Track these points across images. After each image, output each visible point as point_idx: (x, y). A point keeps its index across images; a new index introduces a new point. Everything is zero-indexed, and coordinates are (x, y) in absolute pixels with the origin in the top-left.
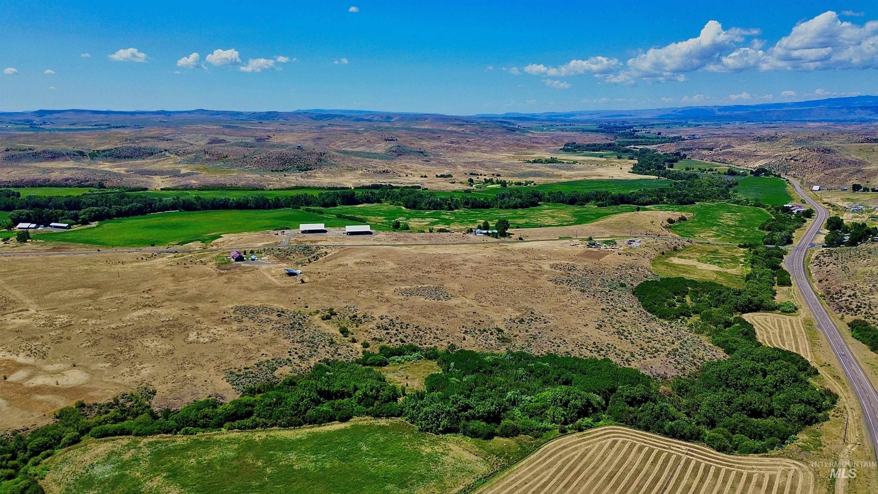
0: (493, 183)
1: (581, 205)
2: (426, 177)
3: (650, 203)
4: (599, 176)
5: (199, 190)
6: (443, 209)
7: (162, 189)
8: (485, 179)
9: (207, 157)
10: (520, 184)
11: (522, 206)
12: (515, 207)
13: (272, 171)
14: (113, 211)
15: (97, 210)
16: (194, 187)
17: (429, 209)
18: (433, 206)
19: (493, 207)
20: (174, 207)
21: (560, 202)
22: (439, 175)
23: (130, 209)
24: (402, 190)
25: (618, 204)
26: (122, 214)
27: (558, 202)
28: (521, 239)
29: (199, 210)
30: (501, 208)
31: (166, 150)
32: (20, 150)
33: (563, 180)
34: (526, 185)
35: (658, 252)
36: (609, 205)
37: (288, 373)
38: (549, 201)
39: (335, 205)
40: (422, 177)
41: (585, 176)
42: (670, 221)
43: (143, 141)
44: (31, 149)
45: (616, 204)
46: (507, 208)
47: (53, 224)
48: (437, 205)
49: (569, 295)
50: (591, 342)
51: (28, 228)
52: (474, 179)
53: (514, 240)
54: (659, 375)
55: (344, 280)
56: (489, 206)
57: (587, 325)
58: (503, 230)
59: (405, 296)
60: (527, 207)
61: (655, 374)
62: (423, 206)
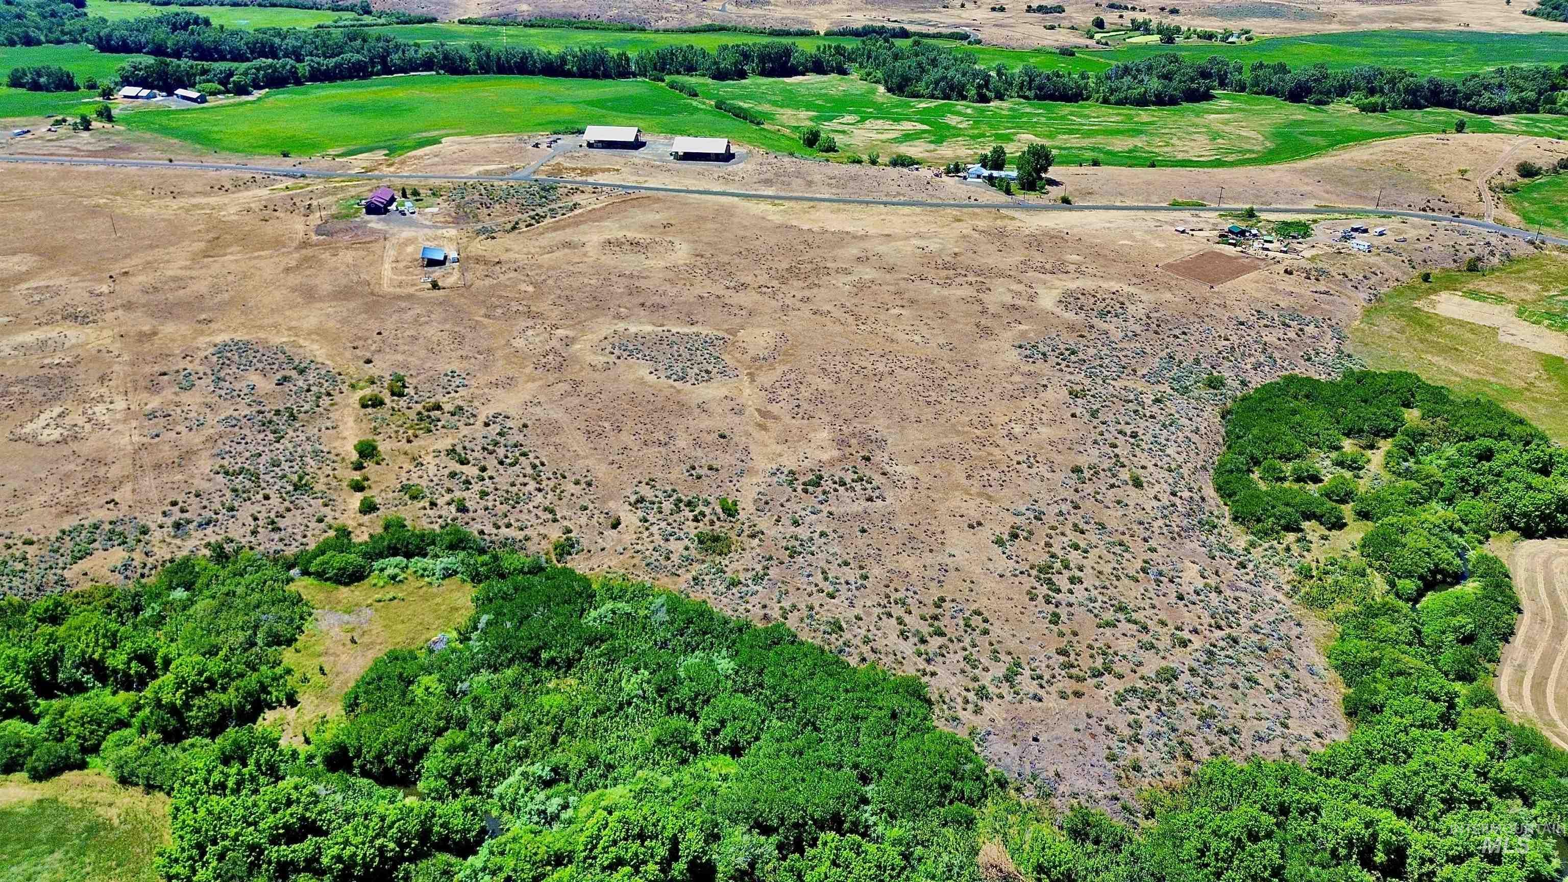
0: (1148, 32)
1: (1319, 103)
2: (1002, 9)
3: (1512, 109)
4: (1436, 20)
5: (525, 26)
6: (964, 98)
7: (461, 22)
8: (1133, 21)
10: (1210, 36)
11: (1161, 100)
12: (1142, 102)
14: (303, 68)
15: (270, 66)
16: (519, 19)
17: (932, 96)
18: (943, 91)
19: (1087, 99)
20: (428, 64)
21: (1270, 92)
22: (1035, 5)
23: (338, 66)
24: (917, 43)
25: (1420, 107)
26: (320, 76)
27: (1263, 92)
28: (1066, 201)
30: (1106, 101)
33: (1334, 28)
34: (1225, 39)
35: (1416, 273)
36: (1395, 107)
37: (105, 572)
38: (1242, 89)
39: (742, 75)
40: (993, 9)
41: (1394, 20)
42: (1527, 171)
45: (1415, 105)
46: (1121, 103)
47: (180, 92)
48: (952, 88)
49: (1026, 403)
50: (935, 593)
51: (137, 97)
52: (1110, 18)
53: (1044, 200)
54: (1035, 777)
55: (531, 289)
56: (1081, 94)
57: (979, 524)
58: (1030, 174)
59: (612, 358)
60: (1173, 101)
61: (1028, 770)
62: (921, 87)
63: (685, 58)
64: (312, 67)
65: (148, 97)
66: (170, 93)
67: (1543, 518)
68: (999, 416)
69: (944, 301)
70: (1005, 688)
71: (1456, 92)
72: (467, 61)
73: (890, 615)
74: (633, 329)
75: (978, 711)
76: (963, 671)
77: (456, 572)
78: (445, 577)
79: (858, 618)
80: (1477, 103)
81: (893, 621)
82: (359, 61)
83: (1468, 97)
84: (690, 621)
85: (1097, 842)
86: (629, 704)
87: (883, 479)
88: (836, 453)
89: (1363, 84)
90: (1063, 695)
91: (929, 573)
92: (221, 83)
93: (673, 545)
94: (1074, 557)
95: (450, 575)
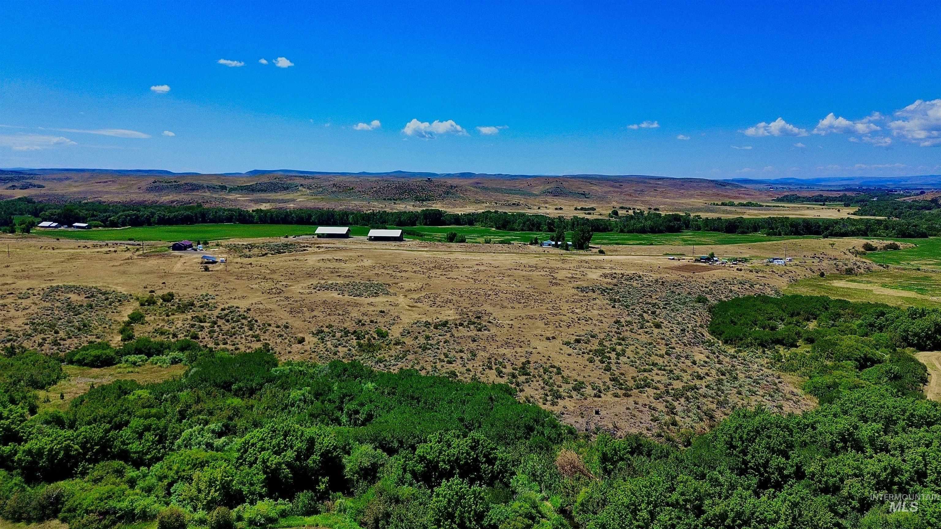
1: (743, 233)
2: (561, 209)
4: (801, 215)
9: (334, 189)
11: (654, 231)
12: (642, 232)
13: (385, 199)
15: (134, 215)
17: (522, 230)
18: (528, 227)
19: (611, 230)
21: (715, 230)
22: (579, 207)
27: (711, 230)
28: (601, 253)
29: (257, 223)
30: (621, 232)
31: (301, 185)
32: (166, 182)
38: (699, 229)
40: (557, 209)
41: (778, 215)
42: (868, 248)
43: (290, 180)
44: (175, 182)
46: (631, 232)
47: (76, 224)
48: (533, 225)
49: (583, 303)
50: (523, 360)
51: (49, 227)
52: (621, 212)
53: (589, 253)
54: (598, 429)
55: (269, 271)
56: (607, 228)
57: (554, 338)
58: (579, 240)
59: (313, 291)
60: (660, 232)
61: (593, 427)
62: (516, 226)
63: (381, 217)
64: (160, 217)
65: (56, 227)
66: (70, 226)
67: (928, 337)
68: (565, 307)
69: (530, 276)
70: (574, 393)
71: (819, 226)
72: (253, 217)
73: (491, 368)
74: (330, 282)
75: (553, 404)
76: (543, 388)
77: (181, 360)
78: (172, 363)
79: (469, 370)
80: (833, 231)
81: (494, 371)
82: (188, 215)
83: (827, 228)
84: (345, 370)
85: (649, 455)
86: (293, 405)
87: (489, 324)
88: (459, 317)
89: (766, 225)
90: (616, 395)
91: (519, 354)
92: (102, 221)
93: (340, 348)
94: (619, 348)
95: (177, 363)
